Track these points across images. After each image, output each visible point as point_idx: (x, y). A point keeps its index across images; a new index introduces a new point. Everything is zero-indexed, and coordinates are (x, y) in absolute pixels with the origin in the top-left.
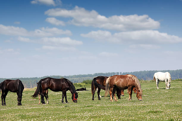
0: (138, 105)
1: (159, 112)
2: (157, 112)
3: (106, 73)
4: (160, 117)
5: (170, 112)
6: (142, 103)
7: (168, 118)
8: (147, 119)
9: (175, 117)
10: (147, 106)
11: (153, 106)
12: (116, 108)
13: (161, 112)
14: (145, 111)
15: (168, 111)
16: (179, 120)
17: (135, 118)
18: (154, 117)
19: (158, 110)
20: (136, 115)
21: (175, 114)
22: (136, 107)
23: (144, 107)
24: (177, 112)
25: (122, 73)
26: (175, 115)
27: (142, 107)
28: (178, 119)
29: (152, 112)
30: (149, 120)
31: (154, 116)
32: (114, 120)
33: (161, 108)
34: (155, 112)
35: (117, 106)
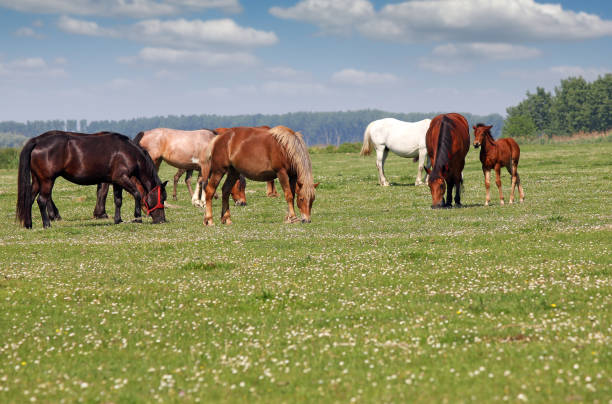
0: (145, 241)
1: (220, 266)
2: (214, 266)
3: (28, 122)
4: (224, 286)
5: (260, 267)
6: (160, 235)
7: (253, 287)
8: (178, 292)
9: (279, 283)
10: (180, 245)
11: (201, 245)
12: (62, 253)
13: (230, 267)
14: (170, 265)
15: (256, 264)
16: (291, 295)
17: (132, 290)
18: (204, 284)
19: (218, 259)
20: (139, 277)
21: (278, 272)
22: (139, 248)
23: (168, 247)
24: (284, 266)
25: (88, 124)
26: (277, 279)
27: (161, 249)
28: (288, 293)
29: (197, 268)
30: (186, 295)
31: (202, 282)
32: (55, 295)
33: (229, 254)
34: (206, 268)
35: (68, 245)
